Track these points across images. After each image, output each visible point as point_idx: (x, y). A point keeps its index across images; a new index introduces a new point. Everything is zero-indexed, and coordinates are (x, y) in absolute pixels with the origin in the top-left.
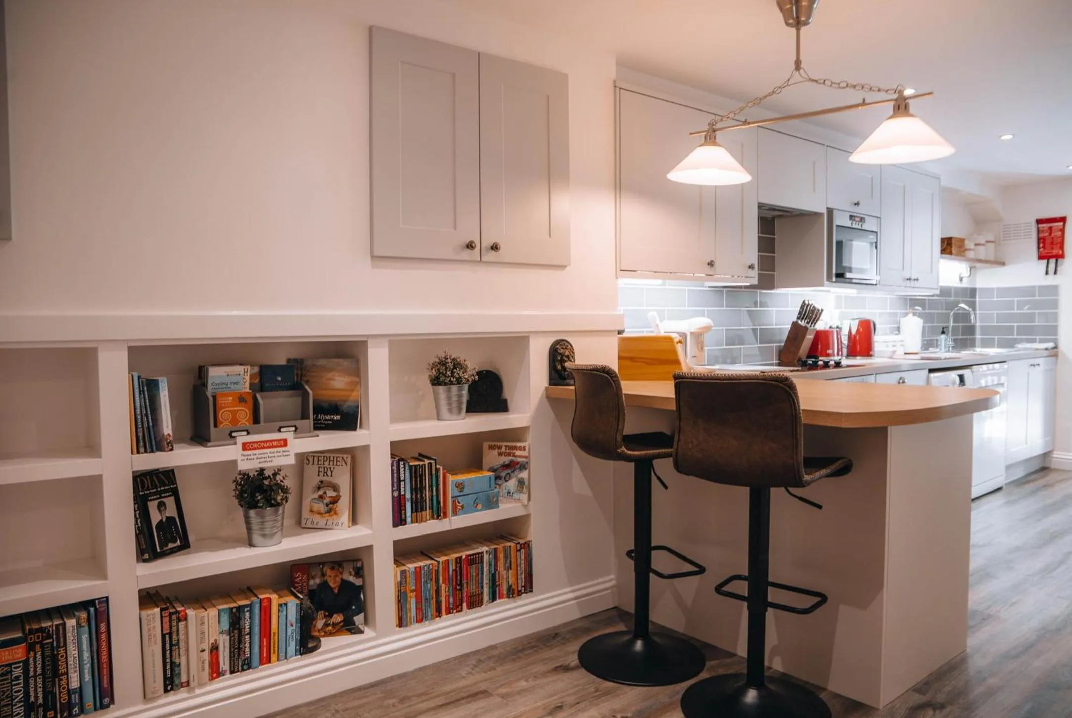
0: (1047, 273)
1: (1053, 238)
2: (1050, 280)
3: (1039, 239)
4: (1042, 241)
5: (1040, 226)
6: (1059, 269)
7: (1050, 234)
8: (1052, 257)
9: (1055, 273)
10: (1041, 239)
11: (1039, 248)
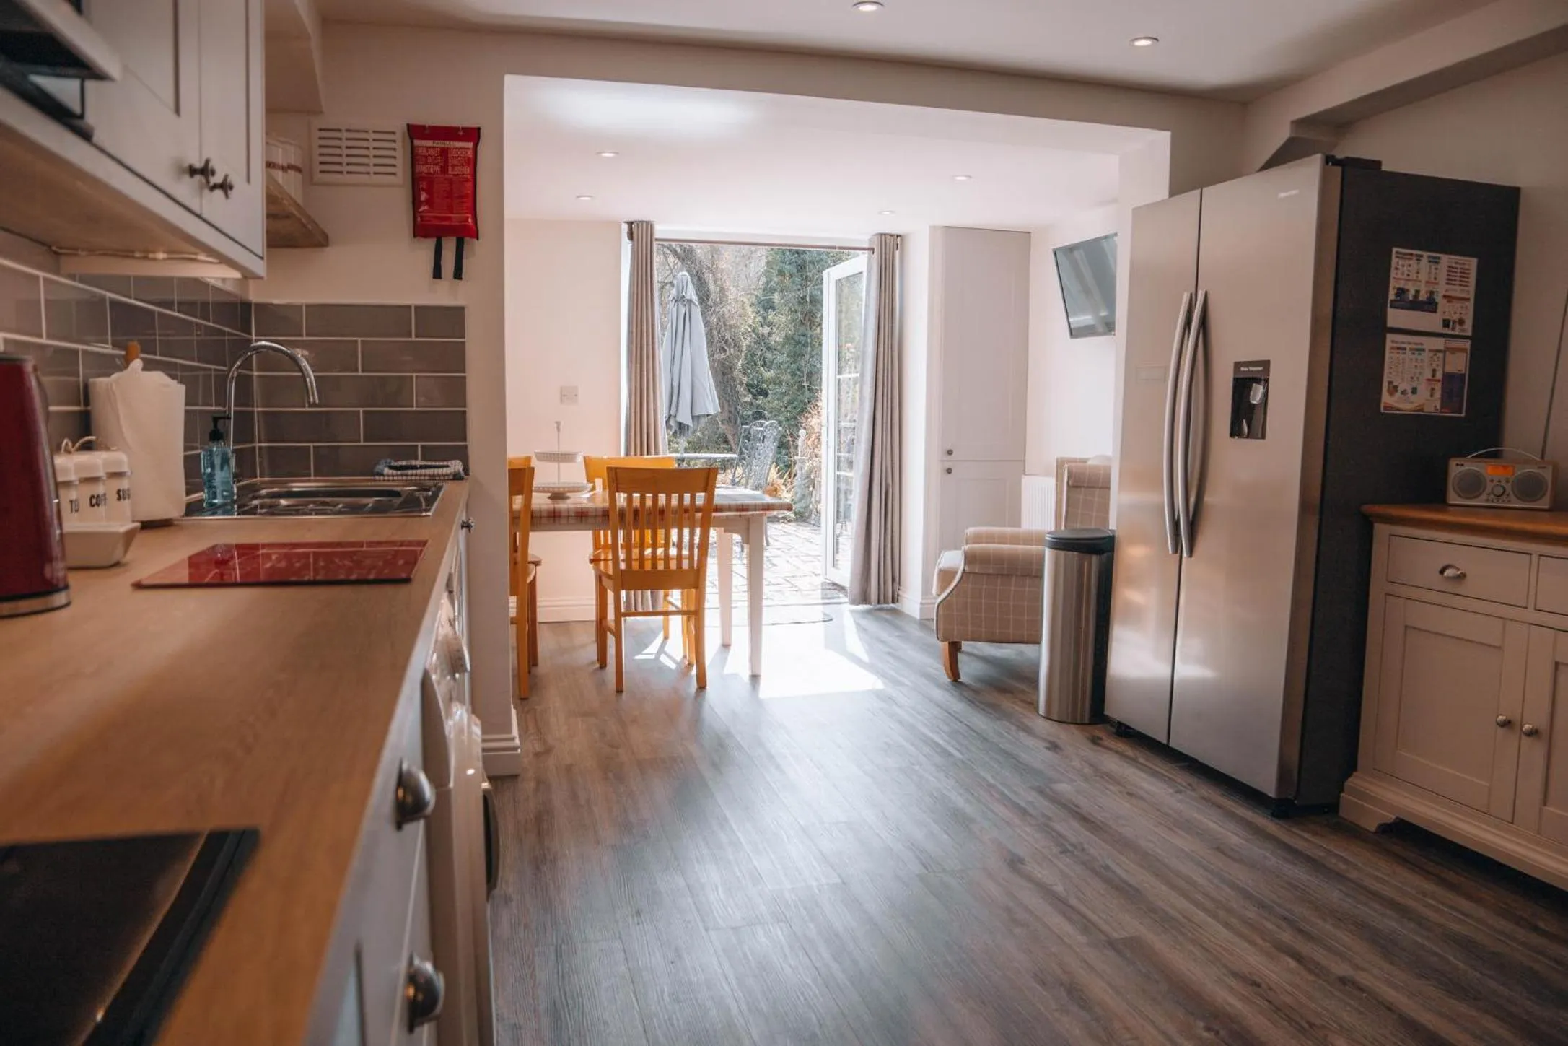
0: (437, 274)
1: (451, 182)
2: (443, 295)
3: (417, 181)
4: (424, 185)
5: (417, 143)
6: (466, 263)
7: (444, 170)
8: (449, 231)
9: (458, 274)
10: (422, 179)
11: (416, 203)
